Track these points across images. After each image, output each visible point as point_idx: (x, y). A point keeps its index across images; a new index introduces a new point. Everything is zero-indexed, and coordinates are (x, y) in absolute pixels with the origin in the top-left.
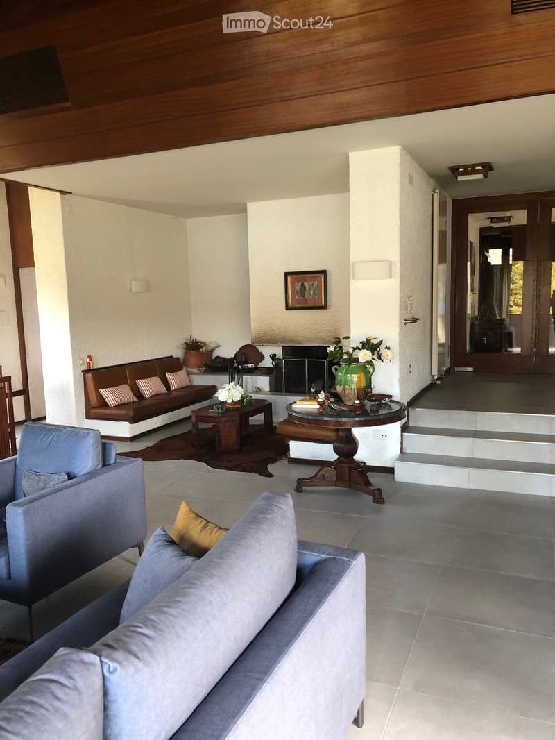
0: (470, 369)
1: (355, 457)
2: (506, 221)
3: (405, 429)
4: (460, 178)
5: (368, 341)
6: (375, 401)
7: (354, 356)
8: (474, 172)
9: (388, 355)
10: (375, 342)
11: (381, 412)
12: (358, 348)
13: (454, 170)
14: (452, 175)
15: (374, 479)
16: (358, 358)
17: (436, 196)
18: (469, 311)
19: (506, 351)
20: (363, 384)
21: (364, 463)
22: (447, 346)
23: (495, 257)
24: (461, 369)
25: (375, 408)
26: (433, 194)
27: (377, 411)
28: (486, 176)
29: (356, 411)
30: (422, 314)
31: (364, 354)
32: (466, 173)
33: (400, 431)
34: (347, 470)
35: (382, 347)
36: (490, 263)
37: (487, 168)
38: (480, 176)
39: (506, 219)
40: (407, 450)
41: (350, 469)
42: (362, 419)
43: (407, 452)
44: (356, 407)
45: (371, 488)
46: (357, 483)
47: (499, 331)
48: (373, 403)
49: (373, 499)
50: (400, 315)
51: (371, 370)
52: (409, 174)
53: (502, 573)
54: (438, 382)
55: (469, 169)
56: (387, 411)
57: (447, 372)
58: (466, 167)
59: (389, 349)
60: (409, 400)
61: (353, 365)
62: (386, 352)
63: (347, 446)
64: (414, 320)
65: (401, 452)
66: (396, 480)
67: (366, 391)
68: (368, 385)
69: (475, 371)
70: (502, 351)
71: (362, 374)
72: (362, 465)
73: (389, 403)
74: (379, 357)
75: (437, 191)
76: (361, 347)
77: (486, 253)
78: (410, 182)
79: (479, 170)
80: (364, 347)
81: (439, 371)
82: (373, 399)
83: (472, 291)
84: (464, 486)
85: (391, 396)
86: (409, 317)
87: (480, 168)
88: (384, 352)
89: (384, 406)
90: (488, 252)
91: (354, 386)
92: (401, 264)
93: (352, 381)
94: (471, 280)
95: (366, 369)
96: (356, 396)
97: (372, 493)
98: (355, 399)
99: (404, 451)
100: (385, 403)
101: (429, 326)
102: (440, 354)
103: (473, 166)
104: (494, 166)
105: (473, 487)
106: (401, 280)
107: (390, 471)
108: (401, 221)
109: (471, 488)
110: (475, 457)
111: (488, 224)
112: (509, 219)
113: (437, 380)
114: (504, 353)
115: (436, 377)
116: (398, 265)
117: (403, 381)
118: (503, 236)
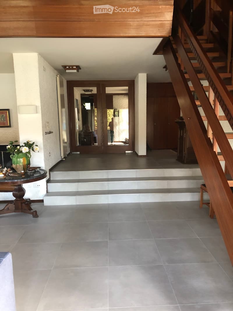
0: (78, 153)
1: (24, 198)
2: (90, 92)
3: (48, 181)
4: (67, 71)
5: (28, 142)
6: (32, 170)
7: (21, 150)
8: (73, 69)
9: (37, 149)
10: (31, 143)
11: (35, 175)
12: (23, 146)
13: (65, 67)
14: (64, 69)
15: (34, 206)
16: (22, 151)
17: (58, 78)
18: (78, 129)
19: (93, 144)
20: (26, 163)
21: (30, 199)
22: (67, 143)
23: (88, 106)
24: (75, 153)
25: (32, 174)
26: (56, 77)
27: (33, 175)
28: (78, 71)
29: (22, 176)
30: (54, 130)
31: (25, 149)
32: (69, 69)
33: (46, 183)
34: (20, 204)
35: (34, 145)
36: (86, 109)
37: (78, 68)
38: (75, 71)
39: (90, 90)
40: (50, 191)
41: (22, 203)
42: (25, 180)
43: (50, 192)
44: (22, 174)
45: (32, 211)
46: (25, 210)
47: (90, 136)
48: (31, 171)
49: (33, 216)
50: (43, 130)
51: (29, 156)
52: (43, 67)
53: (88, 241)
54: (64, 159)
55: (71, 67)
56: (38, 175)
57: (69, 155)
58: (69, 66)
59: (37, 146)
60: (50, 168)
61: (20, 154)
62: (36, 147)
63: (20, 192)
64: (50, 133)
65: (47, 192)
66: (44, 205)
67: (27, 166)
68: (28, 163)
69: (80, 153)
70: (91, 145)
71: (25, 158)
72: (28, 200)
73: (39, 171)
74: (33, 150)
75: (58, 76)
76: (24, 146)
77: (84, 104)
78: (44, 70)
79: (75, 68)
80: (25, 146)
81: (64, 154)
82: (31, 169)
83: (78, 120)
84: (74, 204)
85: (40, 167)
86: (48, 131)
87: (75, 67)
88: (35, 147)
89: (37, 172)
90: (85, 104)
91: (21, 164)
92: (41, 107)
93: (20, 162)
94: (78, 115)
95: (27, 156)
96: (22, 169)
97: (32, 213)
98: (22, 170)
99: (48, 191)
100: (38, 171)
101: (58, 135)
102: (64, 147)
103: (73, 66)
104: (81, 67)
105: (78, 204)
106: (42, 115)
107: (42, 201)
108: (40, 88)
109: (77, 204)
110: (78, 191)
111: (83, 92)
112: (91, 91)
113: (64, 158)
114: (92, 146)
115: (63, 157)
116: (40, 108)
117: (46, 160)
118: (90, 98)
